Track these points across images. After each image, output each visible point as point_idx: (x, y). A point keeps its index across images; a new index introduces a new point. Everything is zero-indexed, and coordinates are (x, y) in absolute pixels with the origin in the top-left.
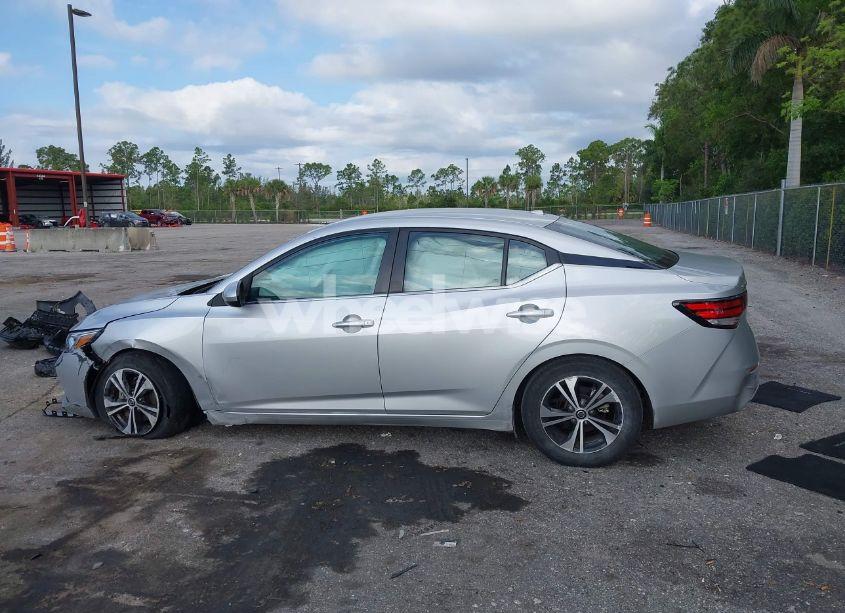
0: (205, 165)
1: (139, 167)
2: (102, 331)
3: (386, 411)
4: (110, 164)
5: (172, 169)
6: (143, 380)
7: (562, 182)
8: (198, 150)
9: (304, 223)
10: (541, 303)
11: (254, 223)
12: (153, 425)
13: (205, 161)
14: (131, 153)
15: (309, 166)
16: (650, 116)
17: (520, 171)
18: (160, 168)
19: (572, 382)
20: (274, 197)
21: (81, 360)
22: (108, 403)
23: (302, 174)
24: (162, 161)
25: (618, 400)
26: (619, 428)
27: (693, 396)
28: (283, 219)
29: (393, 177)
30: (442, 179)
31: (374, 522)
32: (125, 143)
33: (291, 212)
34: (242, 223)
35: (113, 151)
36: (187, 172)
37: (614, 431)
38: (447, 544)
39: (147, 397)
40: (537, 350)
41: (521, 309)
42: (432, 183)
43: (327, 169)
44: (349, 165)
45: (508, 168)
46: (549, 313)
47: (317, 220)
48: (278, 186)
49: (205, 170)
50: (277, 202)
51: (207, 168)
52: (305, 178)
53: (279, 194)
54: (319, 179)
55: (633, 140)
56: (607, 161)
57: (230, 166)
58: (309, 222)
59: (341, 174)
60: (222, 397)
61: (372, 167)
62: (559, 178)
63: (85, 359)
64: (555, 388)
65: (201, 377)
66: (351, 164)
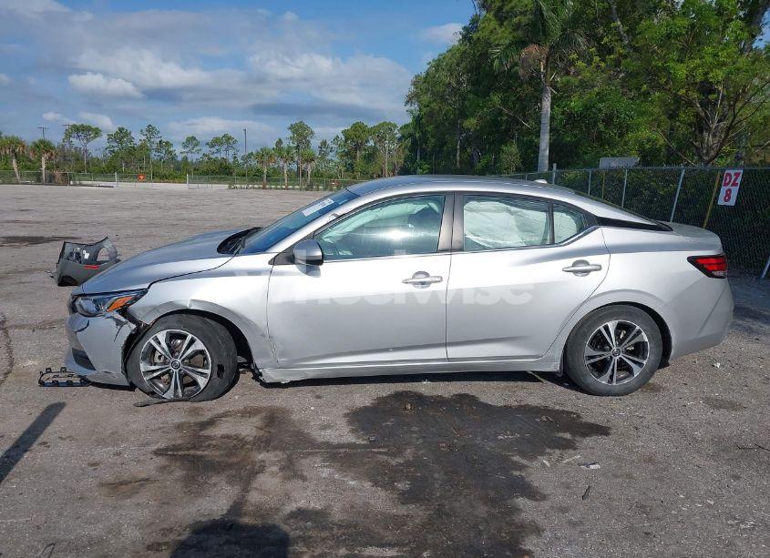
2: (144, 292)
3: (449, 359)
6: (192, 341)
7: (329, 157)
9: (75, 185)
10: (592, 259)
11: (18, 183)
12: (202, 387)
16: (407, 103)
17: (291, 145)
19: (612, 325)
20: (40, 158)
21: (119, 323)
22: (143, 367)
23: (68, 135)
25: (646, 340)
26: (645, 362)
27: (700, 332)
28: (51, 180)
29: (167, 143)
30: (217, 147)
31: (512, 456)
33: (57, 173)
37: (640, 365)
38: (592, 467)
39: (195, 359)
40: (589, 299)
41: (574, 265)
42: (206, 150)
43: (97, 132)
44: (121, 130)
45: (280, 142)
46: (598, 268)
47: (90, 182)
48: (43, 146)
50: (43, 162)
52: (71, 139)
53: (45, 156)
54: (88, 141)
55: (390, 123)
56: (367, 141)
58: (81, 185)
59: (111, 137)
60: (283, 354)
61: (145, 133)
62: (327, 154)
63: (126, 323)
64: (600, 331)
65: (263, 335)
66: (123, 129)
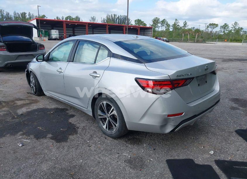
0: (178, 24)
1: (159, 25)
3: (68, 101)
4: (152, 24)
5: (168, 25)
8: (176, 20)
13: (177, 23)
14: (158, 21)
15: (210, 25)
18: (165, 25)
19: (104, 103)
20: (196, 34)
24: (166, 23)
25: (116, 114)
28: (197, 42)
29: (241, 28)
32: (156, 18)
34: (185, 42)
35: (153, 20)
36: (172, 26)
43: (217, 25)
49: (177, 26)
50: (196, 36)
51: (178, 25)
52: (208, 28)
53: (197, 34)
54: (214, 28)
57: (185, 24)
59: (222, 27)
61: (233, 25)
64: (101, 104)
66: (226, 24)
